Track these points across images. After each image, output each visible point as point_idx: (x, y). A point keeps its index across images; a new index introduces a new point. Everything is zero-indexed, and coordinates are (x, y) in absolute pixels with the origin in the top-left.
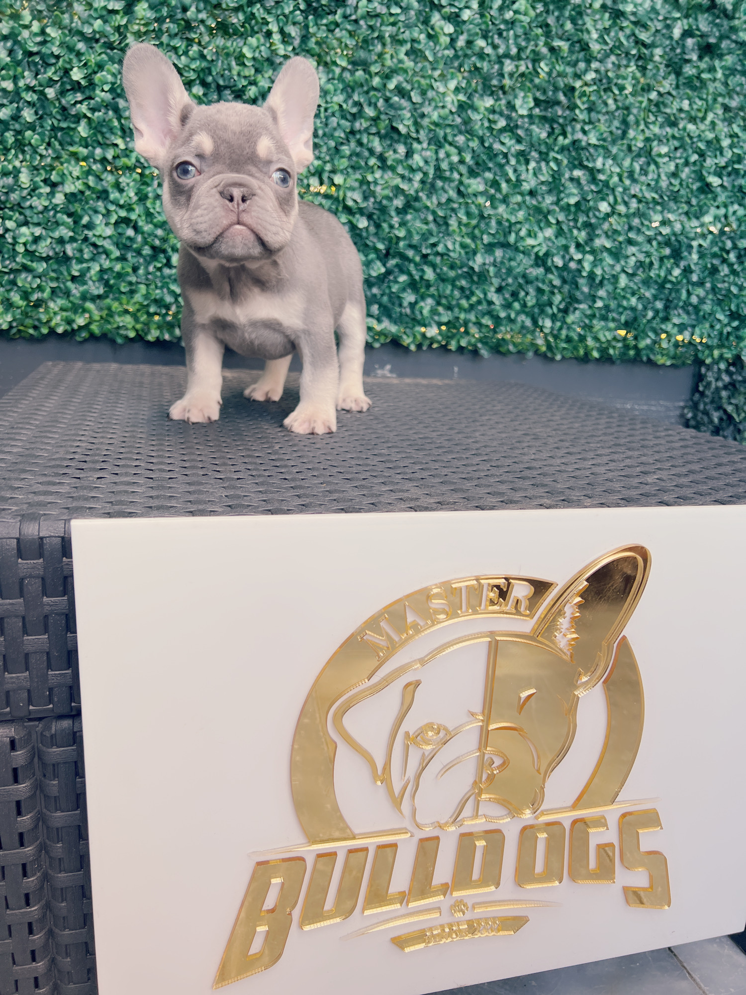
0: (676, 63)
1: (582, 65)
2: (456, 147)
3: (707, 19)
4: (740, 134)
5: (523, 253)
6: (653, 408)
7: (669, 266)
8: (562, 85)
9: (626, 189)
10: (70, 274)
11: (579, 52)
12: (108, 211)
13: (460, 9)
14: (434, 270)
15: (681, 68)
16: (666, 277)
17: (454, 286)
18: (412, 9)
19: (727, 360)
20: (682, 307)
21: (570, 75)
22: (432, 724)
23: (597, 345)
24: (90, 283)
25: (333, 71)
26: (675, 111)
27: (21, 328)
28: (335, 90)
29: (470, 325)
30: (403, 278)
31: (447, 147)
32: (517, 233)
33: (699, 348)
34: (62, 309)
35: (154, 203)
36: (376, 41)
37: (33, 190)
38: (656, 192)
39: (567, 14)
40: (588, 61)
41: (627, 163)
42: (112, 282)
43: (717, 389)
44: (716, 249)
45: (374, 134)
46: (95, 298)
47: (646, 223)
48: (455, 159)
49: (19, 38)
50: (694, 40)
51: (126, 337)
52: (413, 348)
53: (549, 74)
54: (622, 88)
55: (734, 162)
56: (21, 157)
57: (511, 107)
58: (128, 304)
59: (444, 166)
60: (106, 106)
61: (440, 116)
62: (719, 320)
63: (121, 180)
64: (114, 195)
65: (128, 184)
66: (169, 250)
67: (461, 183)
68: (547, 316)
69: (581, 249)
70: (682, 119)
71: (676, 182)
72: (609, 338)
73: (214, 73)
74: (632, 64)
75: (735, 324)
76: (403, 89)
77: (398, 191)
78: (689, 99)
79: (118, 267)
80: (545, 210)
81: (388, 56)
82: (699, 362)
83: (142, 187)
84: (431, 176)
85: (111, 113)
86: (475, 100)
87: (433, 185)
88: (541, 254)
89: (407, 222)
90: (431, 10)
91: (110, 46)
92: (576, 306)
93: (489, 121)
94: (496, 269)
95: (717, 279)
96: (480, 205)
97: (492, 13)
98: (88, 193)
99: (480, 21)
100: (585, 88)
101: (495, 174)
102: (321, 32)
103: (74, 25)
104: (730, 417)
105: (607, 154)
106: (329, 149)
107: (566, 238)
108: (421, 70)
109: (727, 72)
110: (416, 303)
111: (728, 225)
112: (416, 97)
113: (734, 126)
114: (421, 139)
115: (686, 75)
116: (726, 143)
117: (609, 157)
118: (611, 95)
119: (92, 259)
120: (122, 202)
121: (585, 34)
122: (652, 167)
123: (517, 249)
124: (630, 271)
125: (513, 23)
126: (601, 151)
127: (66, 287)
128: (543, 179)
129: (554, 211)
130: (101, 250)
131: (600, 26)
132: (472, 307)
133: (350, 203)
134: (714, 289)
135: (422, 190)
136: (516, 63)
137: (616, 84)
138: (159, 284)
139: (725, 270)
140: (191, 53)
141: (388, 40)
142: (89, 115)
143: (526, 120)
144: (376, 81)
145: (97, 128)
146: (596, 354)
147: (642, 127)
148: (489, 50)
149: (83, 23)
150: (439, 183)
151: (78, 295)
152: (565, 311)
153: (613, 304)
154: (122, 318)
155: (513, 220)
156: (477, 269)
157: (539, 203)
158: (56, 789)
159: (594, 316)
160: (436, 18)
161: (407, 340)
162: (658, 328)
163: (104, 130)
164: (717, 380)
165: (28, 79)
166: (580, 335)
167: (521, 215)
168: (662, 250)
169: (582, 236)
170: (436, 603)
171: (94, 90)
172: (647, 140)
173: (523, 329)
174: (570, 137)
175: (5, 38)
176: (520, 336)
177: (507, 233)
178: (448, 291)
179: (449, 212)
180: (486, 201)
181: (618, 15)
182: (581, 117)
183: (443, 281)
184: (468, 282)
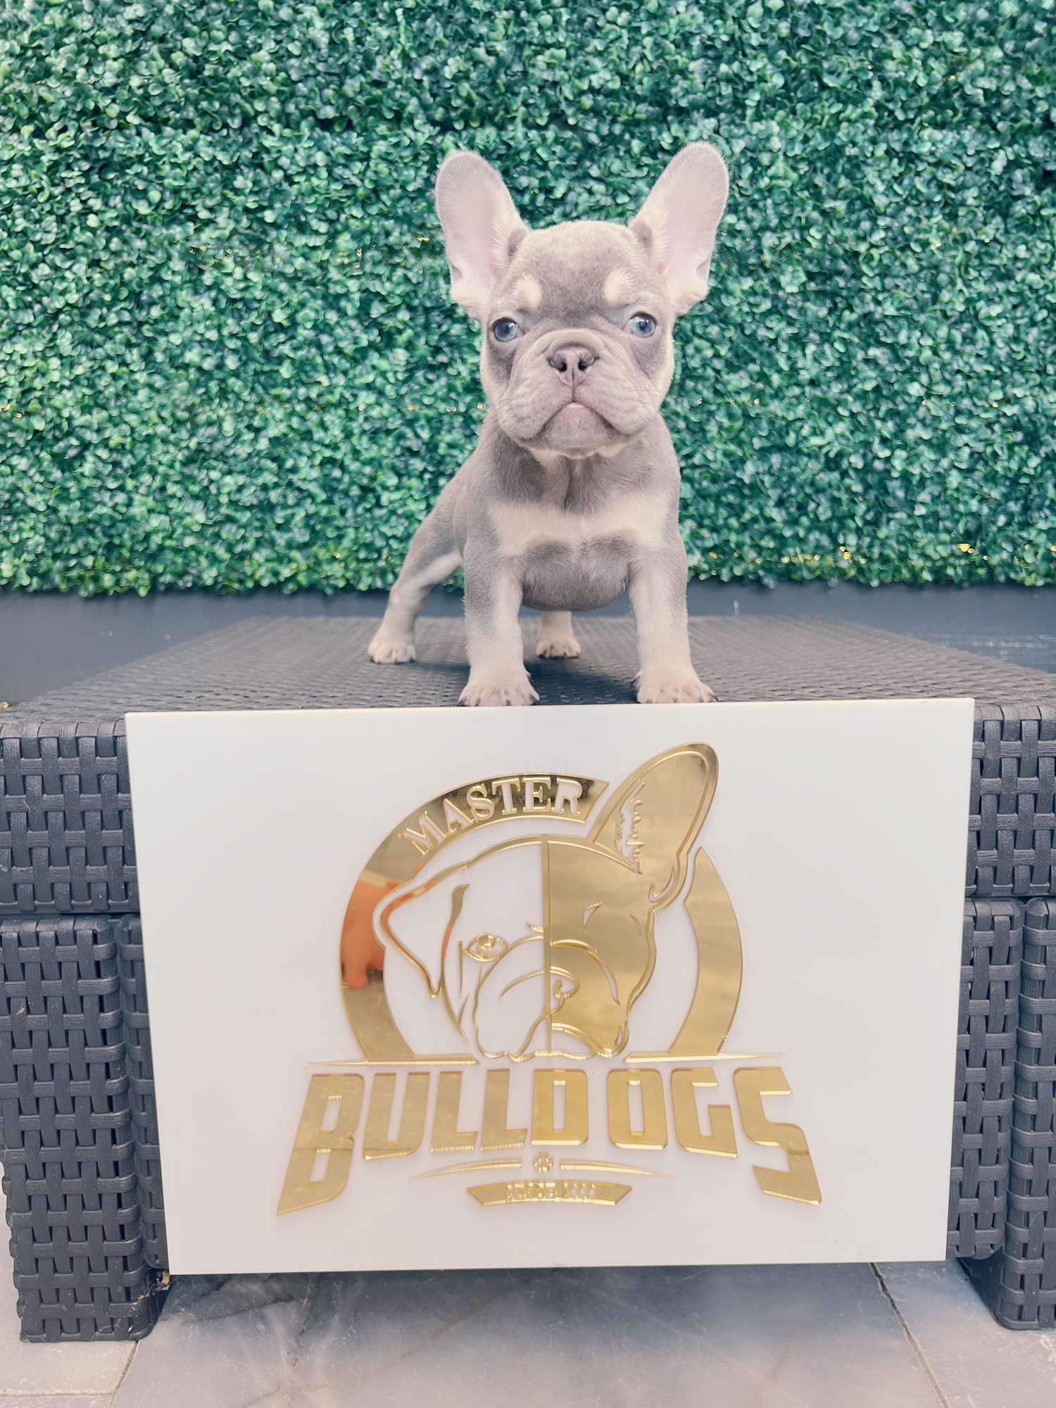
0: (999, 203)
1: (866, 225)
2: (708, 340)
3: (1042, 143)
5: (809, 456)
6: (1030, 646)
7: (1024, 456)
8: (841, 251)
9: (943, 366)
10: (274, 522)
11: (860, 210)
12: (313, 452)
14: (693, 486)
15: (1009, 206)
16: (1020, 469)
17: (718, 503)
21: (850, 239)
22: (487, 934)
23: (929, 564)
24: (296, 530)
27: (226, 582)
29: (746, 549)
31: (697, 341)
32: (798, 432)
34: (267, 560)
35: (360, 439)
37: (237, 438)
38: (991, 363)
39: (840, 169)
40: (873, 219)
42: (318, 527)
46: (301, 547)
47: (979, 403)
48: (709, 353)
50: (1025, 171)
51: (335, 588)
53: (824, 239)
54: (925, 244)
56: (225, 405)
57: (776, 284)
58: (336, 549)
59: (695, 363)
60: (309, 344)
63: (326, 418)
64: (318, 434)
65: (333, 422)
66: (379, 489)
67: (717, 380)
68: (850, 530)
69: (888, 444)
71: (1019, 348)
72: (944, 554)
73: (421, 296)
78: (1026, 243)
79: (324, 511)
80: (833, 401)
83: (348, 424)
85: (314, 350)
86: (729, 283)
88: (832, 455)
91: (312, 283)
92: (891, 515)
93: (750, 304)
94: (773, 479)
96: (744, 403)
98: (291, 435)
100: (873, 251)
101: (762, 365)
103: (275, 267)
105: (913, 324)
107: (865, 433)
115: (1018, 215)
117: (916, 328)
118: (910, 253)
119: (298, 504)
120: (327, 442)
121: (866, 188)
122: (981, 333)
123: (799, 452)
124: (964, 466)
125: (770, 190)
126: (904, 322)
127: (271, 536)
128: (826, 364)
129: (846, 401)
130: (306, 494)
131: (886, 176)
132: (744, 527)
136: (779, 235)
138: (370, 527)
140: (395, 279)
142: (292, 355)
143: (799, 297)
145: (301, 367)
146: (927, 576)
147: (960, 285)
148: (742, 226)
149: (285, 263)
150: (690, 384)
151: (283, 544)
152: (875, 523)
153: (943, 511)
154: (331, 567)
155: (791, 417)
156: (747, 481)
157: (825, 393)
162: (1016, 536)
163: (308, 368)
165: (231, 325)
166: (899, 552)
167: (801, 410)
168: (1009, 436)
169: (888, 428)
171: (296, 329)
173: (818, 548)
174: (859, 311)
175: (209, 288)
176: (817, 558)
177: (783, 433)
178: (711, 510)
179: (705, 416)
180: (753, 399)
181: (909, 158)
182: (870, 285)
183: (704, 497)
184: (736, 497)
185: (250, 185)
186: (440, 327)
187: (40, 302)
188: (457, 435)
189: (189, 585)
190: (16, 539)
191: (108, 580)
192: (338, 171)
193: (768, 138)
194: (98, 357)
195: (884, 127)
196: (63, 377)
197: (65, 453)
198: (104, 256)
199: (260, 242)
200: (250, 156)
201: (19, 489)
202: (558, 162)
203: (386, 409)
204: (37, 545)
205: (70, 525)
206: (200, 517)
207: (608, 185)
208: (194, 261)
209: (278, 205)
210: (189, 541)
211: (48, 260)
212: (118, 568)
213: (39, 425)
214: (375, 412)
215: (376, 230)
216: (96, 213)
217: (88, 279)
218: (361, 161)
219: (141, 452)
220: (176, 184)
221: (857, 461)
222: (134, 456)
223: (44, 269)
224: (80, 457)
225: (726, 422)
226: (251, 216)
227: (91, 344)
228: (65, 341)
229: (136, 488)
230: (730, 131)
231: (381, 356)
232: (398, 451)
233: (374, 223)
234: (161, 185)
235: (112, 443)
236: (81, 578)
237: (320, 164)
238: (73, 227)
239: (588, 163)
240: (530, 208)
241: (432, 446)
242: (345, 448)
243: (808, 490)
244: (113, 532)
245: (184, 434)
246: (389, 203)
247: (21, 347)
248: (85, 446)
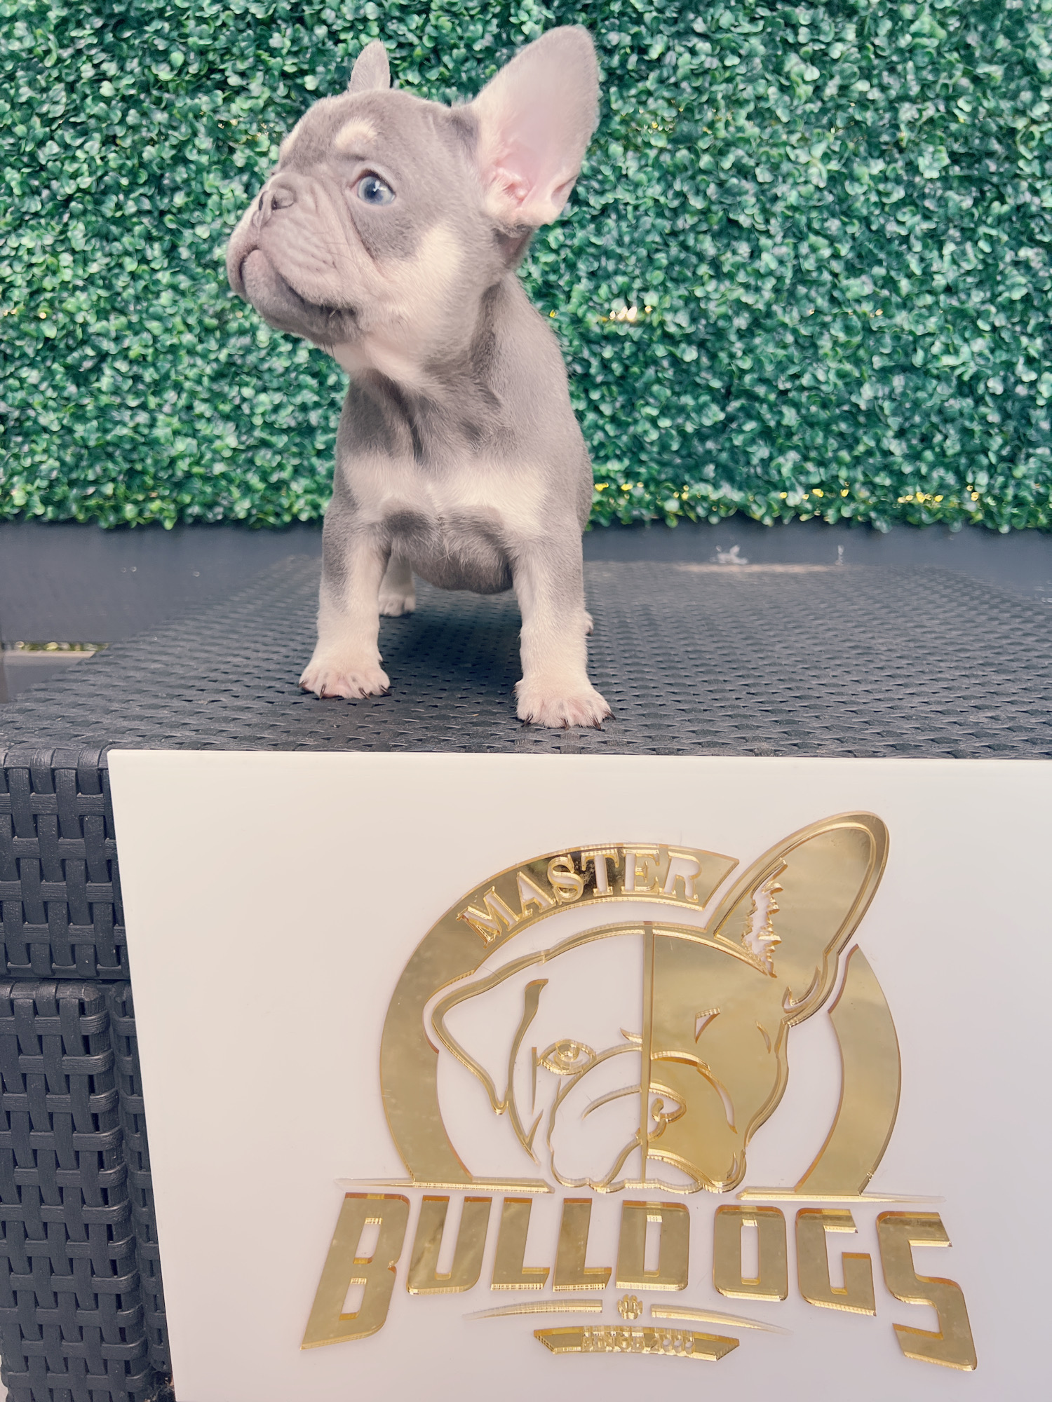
1: (1026, 96)
2: (826, 237)
5: (938, 378)
8: (994, 128)
11: (1020, 78)
13: (828, 44)
14: (798, 412)
17: (828, 432)
21: (1006, 112)
22: (568, 1041)
25: (646, 155)
28: (649, 181)
29: (857, 486)
30: (750, 426)
31: (813, 238)
32: (926, 350)
36: (706, 107)
37: (273, 349)
39: (998, 26)
40: (1036, 89)
45: (705, 232)
48: (826, 253)
52: (768, 521)
53: (974, 114)
57: (912, 168)
59: (809, 265)
61: (801, 196)
67: (834, 286)
68: (981, 468)
69: (1036, 365)
76: (744, 165)
77: (740, 306)
80: (972, 313)
81: (720, 125)
84: (788, 281)
86: (855, 166)
87: (792, 293)
88: (966, 378)
89: (756, 347)
90: (785, 53)
92: (1031, 451)
93: (879, 193)
94: (894, 405)
96: (865, 314)
97: (877, 42)
99: (859, 56)
100: (1034, 128)
101: (888, 269)
102: (627, 106)
106: (639, 260)
107: (1007, 351)
108: (771, 137)
110: (771, 458)
112: (763, 175)
114: (772, 232)
121: (1029, 50)
123: (927, 373)
125: (911, 51)
128: (967, 266)
129: (988, 313)
132: (857, 461)
133: (672, 329)
135: (776, 301)
136: (920, 106)
141: (722, 103)
143: (939, 184)
144: (705, 161)
148: (875, 94)
150: (802, 290)
152: (1012, 460)
155: (920, 331)
156: (863, 406)
157: (962, 303)
160: (793, 63)
161: (757, 512)
167: (932, 323)
173: (942, 487)
174: (1011, 201)
176: (939, 498)
177: (910, 350)
178: (819, 440)
179: (817, 329)
180: (875, 309)
182: (1027, 170)
183: (812, 425)
184: (849, 426)
185: (288, 43)
187: (48, 187)
189: (220, 517)
190: (27, 462)
191: (129, 511)
192: (392, 26)
194: (115, 253)
196: (76, 276)
197: (80, 366)
198: (120, 131)
200: (289, 7)
201: (29, 405)
202: (655, 14)
204: (52, 470)
205: (87, 447)
206: (232, 441)
207: (714, 42)
208: (224, 138)
209: (320, 69)
210: (219, 468)
211: (56, 137)
212: (141, 497)
213: (51, 332)
216: (110, 80)
217: (102, 159)
218: (419, 13)
219: (164, 365)
220: (202, 42)
221: (996, 386)
222: (157, 369)
223: (52, 148)
224: (97, 370)
225: (842, 337)
226: (289, 82)
227: (107, 238)
228: (77, 232)
229: (160, 406)
234: (185, 44)
235: (132, 354)
236: (100, 508)
237: (371, 17)
238: (86, 96)
239: (691, 16)
240: (619, 72)
243: (935, 419)
244: (135, 456)
245: (213, 345)
246: (451, 66)
247: (28, 241)
248: (102, 356)
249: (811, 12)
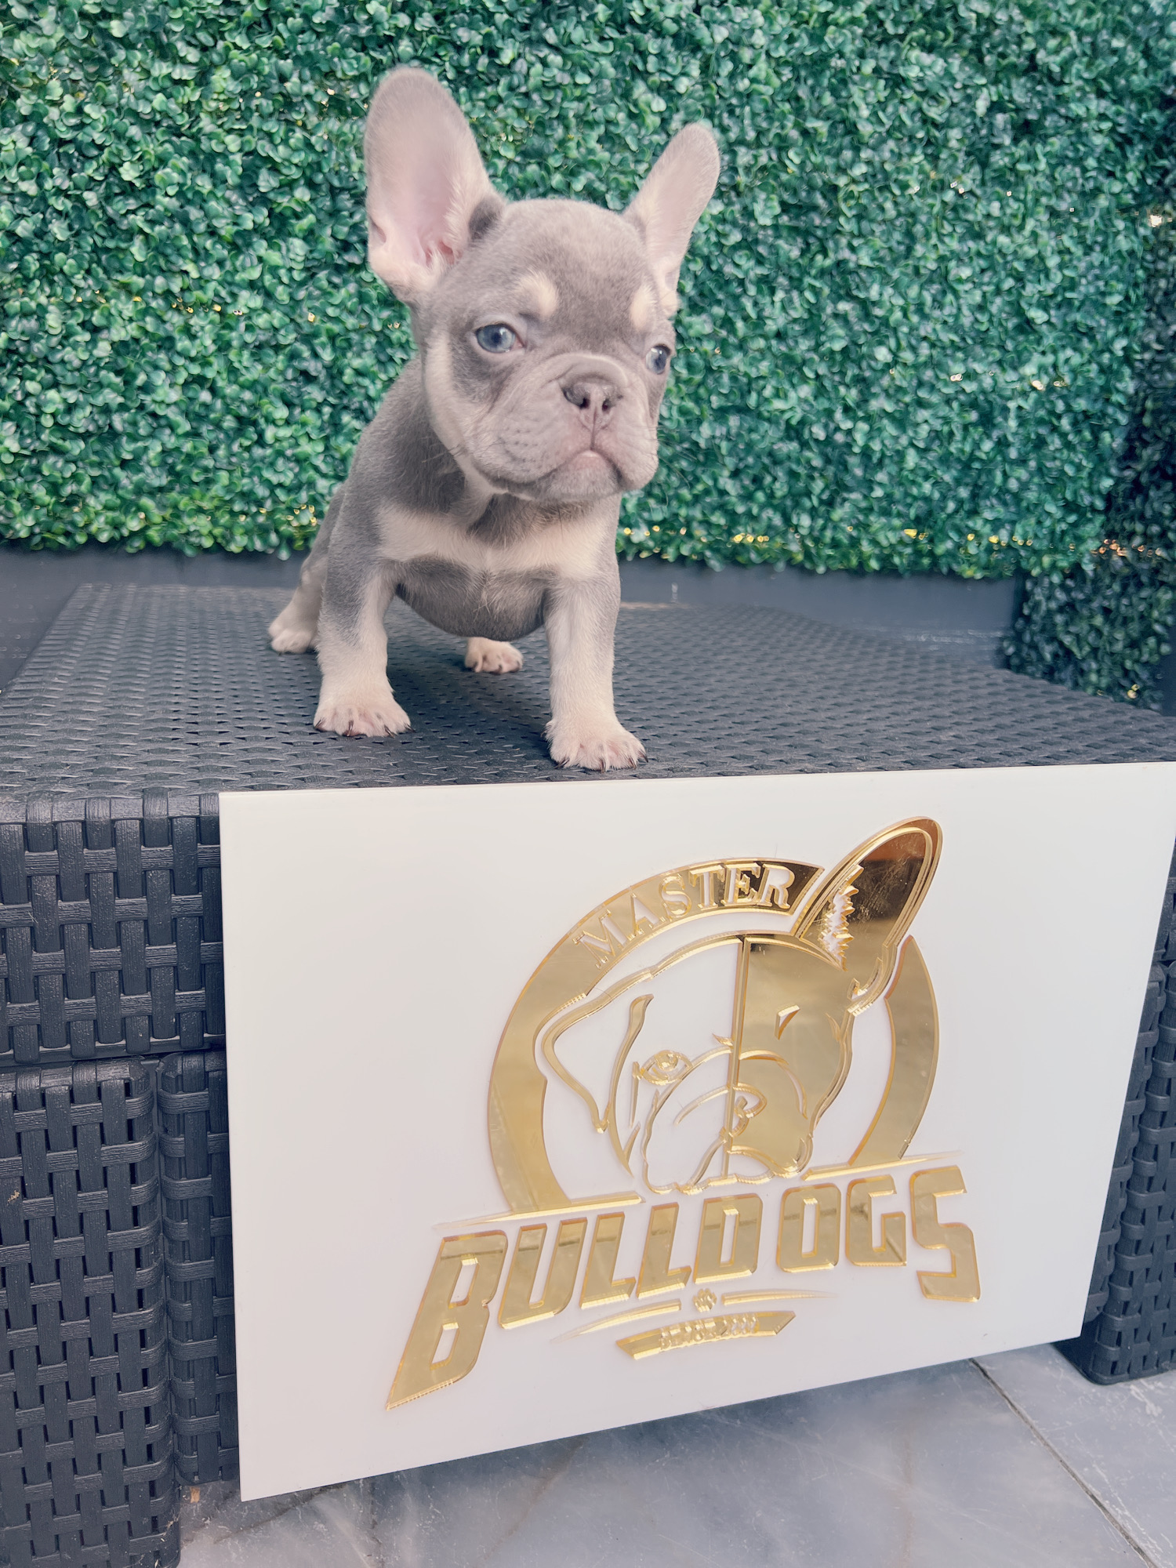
0: (980, 150)
1: (848, 155)
3: (1024, 86)
4: (1073, 249)
5: (769, 420)
6: (959, 641)
7: (976, 437)
8: (820, 183)
9: (912, 329)
10: (118, 457)
11: (843, 136)
12: (174, 367)
13: (675, 77)
15: (988, 156)
16: (972, 453)
17: (671, 468)
18: (606, 77)
19: (1062, 570)
20: (997, 496)
21: (830, 169)
22: (668, 1052)
23: (877, 551)
24: (148, 469)
25: (495, 165)
26: (980, 218)
27: (47, 535)
29: (695, 524)
32: (759, 393)
33: (1023, 553)
34: (107, 508)
35: (240, 354)
36: (555, 123)
37: (66, 337)
38: (956, 333)
39: (825, 82)
40: (856, 149)
41: (913, 292)
42: (179, 468)
43: (1050, 613)
44: (1042, 413)
46: (153, 492)
47: (943, 376)
49: (45, 120)
50: (1007, 116)
51: (200, 547)
53: (801, 167)
54: (904, 186)
55: (1065, 290)
56: (47, 290)
57: (748, 213)
58: (202, 499)
60: (171, 218)
62: (1049, 514)
63: (192, 322)
64: (182, 343)
65: (202, 328)
66: (262, 421)
68: (804, 510)
69: (851, 414)
70: (990, 229)
71: (983, 318)
72: (893, 540)
73: (326, 170)
74: (919, 151)
75: (1072, 518)
76: (595, 189)
78: (1000, 199)
79: (187, 447)
80: (799, 360)
81: (572, 145)
82: (1023, 574)
83: (223, 332)
85: (178, 227)
88: (794, 422)
90: (633, 79)
91: (176, 131)
92: (845, 495)
93: (718, 234)
94: (730, 445)
95: (1045, 455)
96: (706, 353)
97: (719, 82)
98: (145, 341)
99: (703, 94)
100: (853, 187)
101: (727, 309)
102: (477, 110)
103: (123, 101)
104: (1068, 653)
105: (886, 279)
107: (829, 399)
108: (620, 164)
109: (1053, 162)
111: (1059, 378)
112: (614, 202)
113: (1065, 238)
115: (996, 166)
116: (1053, 262)
117: (887, 284)
118: (889, 195)
119: (151, 436)
120: (193, 353)
121: (851, 110)
122: (950, 297)
123: (759, 416)
124: (921, 445)
125: (749, 96)
126: (877, 275)
127: (113, 476)
128: (795, 315)
129: (812, 360)
130: (163, 422)
131: (872, 99)
132: (697, 499)
134: (1041, 470)
136: (755, 152)
137: (896, 181)
138: (247, 471)
139: (1055, 443)
140: (292, 141)
141: (573, 122)
142: (147, 230)
143: (770, 232)
145: (159, 249)
146: (874, 564)
147: (934, 240)
149: (137, 99)
151: (130, 487)
152: (830, 504)
153: (898, 493)
154: (195, 519)
155: (754, 373)
156: (703, 444)
157: (791, 349)
158: (181, 1147)
159: (870, 510)
160: (640, 90)
162: (962, 524)
163: (169, 251)
164: (1049, 598)
165: (59, 178)
166: (851, 537)
167: (765, 367)
168: (966, 415)
170: (672, 896)
171: (154, 194)
172: (942, 259)
173: (770, 529)
174: (832, 256)
175: (25, 119)
176: (766, 538)
177: (745, 393)
180: (715, 348)
181: (897, 82)
182: (847, 227)
184: (690, 463)
186: (351, 215)
188: (367, 361)
193: (752, 32)
195: (871, 39)
199: (103, 63)
202: (506, 16)
203: (277, 317)
206: (13, 445)
207: (565, 56)
209: (129, 14)
214: (262, 321)
215: (267, 70)
225: (684, 373)
226: (90, 25)
230: (712, 14)
231: (272, 245)
232: (290, 374)
233: (265, 60)
239: (543, 25)
240: (467, 71)
241: (334, 372)
242: (217, 364)
246: (286, 35)
249: (659, 41)
